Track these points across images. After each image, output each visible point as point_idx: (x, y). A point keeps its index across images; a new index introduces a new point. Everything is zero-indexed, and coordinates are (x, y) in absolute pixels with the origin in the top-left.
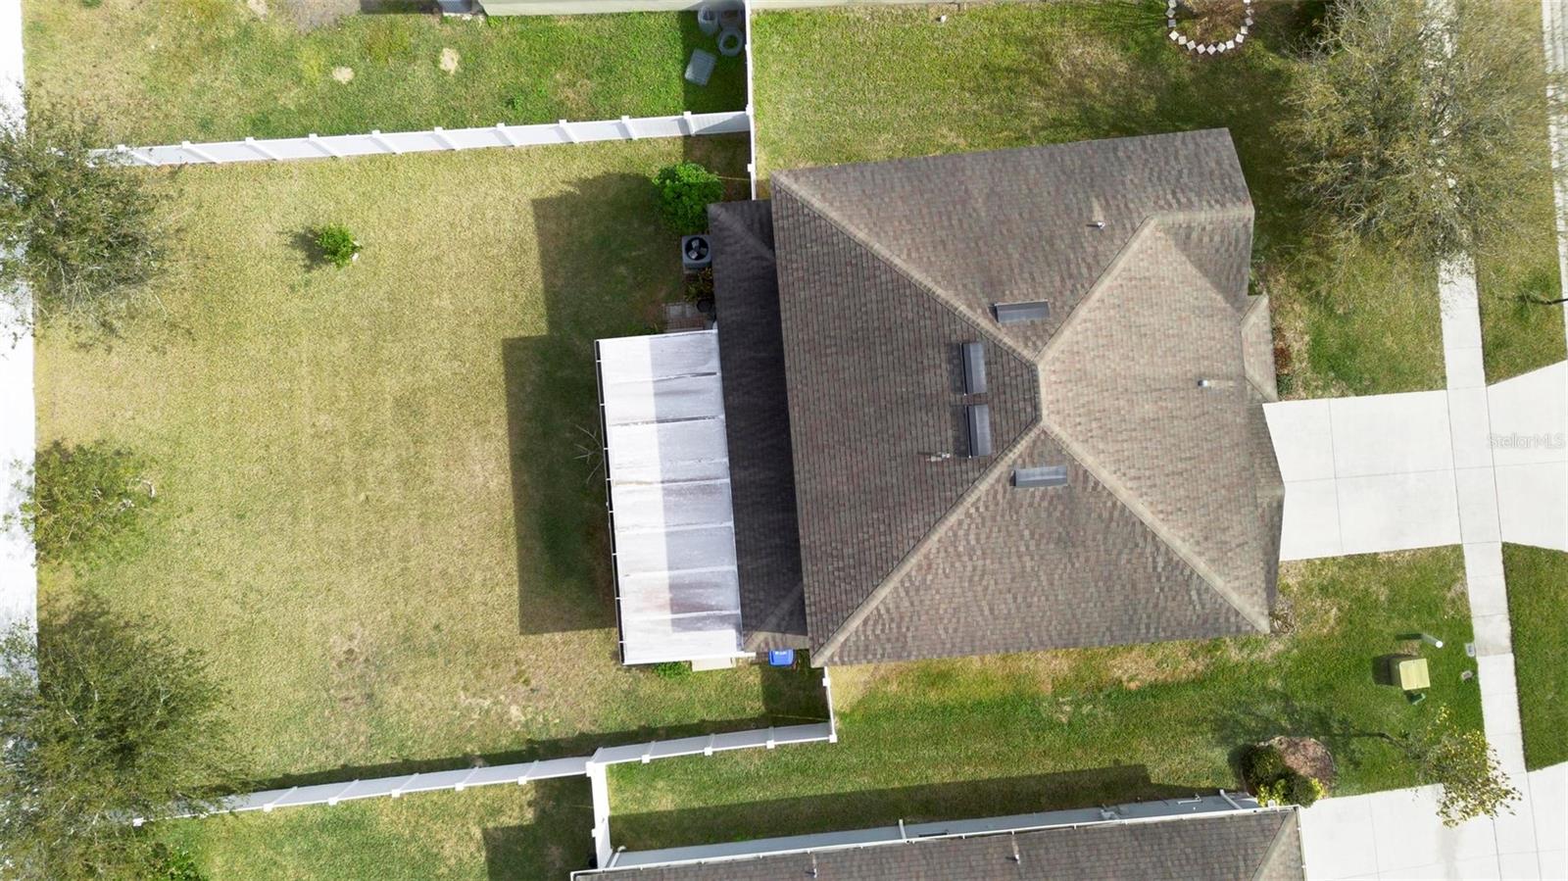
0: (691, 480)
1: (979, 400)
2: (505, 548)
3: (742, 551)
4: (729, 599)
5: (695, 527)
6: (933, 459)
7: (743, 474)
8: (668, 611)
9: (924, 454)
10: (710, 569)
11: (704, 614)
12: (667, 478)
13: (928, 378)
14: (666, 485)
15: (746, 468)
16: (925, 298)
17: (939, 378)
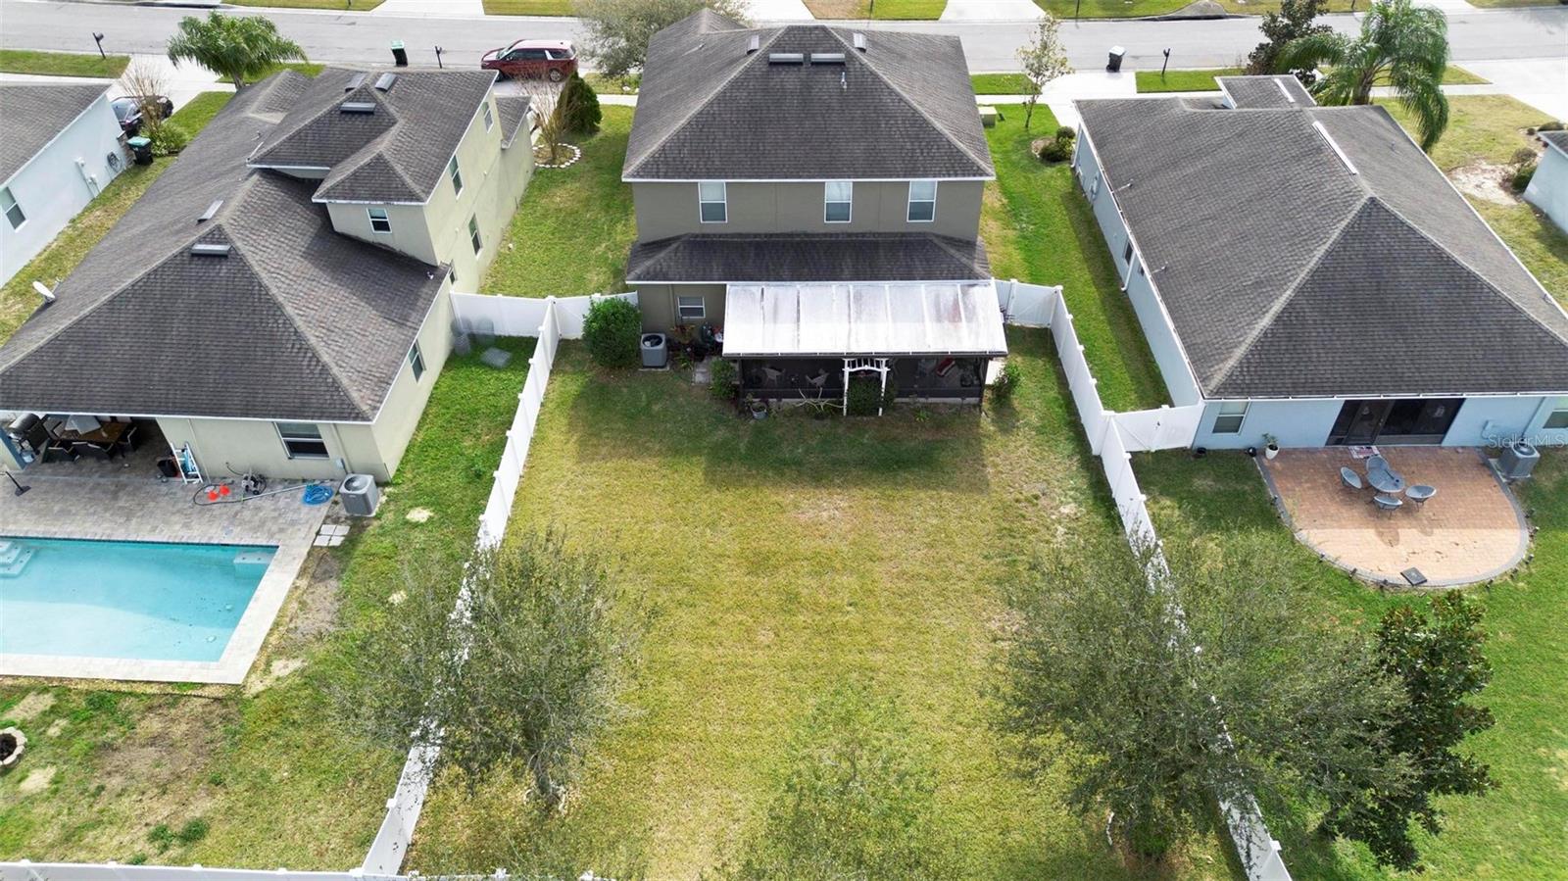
0: (849, 305)
1: (807, 57)
2: (906, 499)
3: (909, 275)
4: (949, 289)
5: (889, 305)
6: (845, 87)
7: (846, 272)
8: (959, 324)
9: (841, 92)
10: (924, 300)
11: (961, 304)
12: (846, 317)
13: (789, 86)
14: (852, 320)
15: (842, 270)
16: (735, 84)
17: (791, 80)
